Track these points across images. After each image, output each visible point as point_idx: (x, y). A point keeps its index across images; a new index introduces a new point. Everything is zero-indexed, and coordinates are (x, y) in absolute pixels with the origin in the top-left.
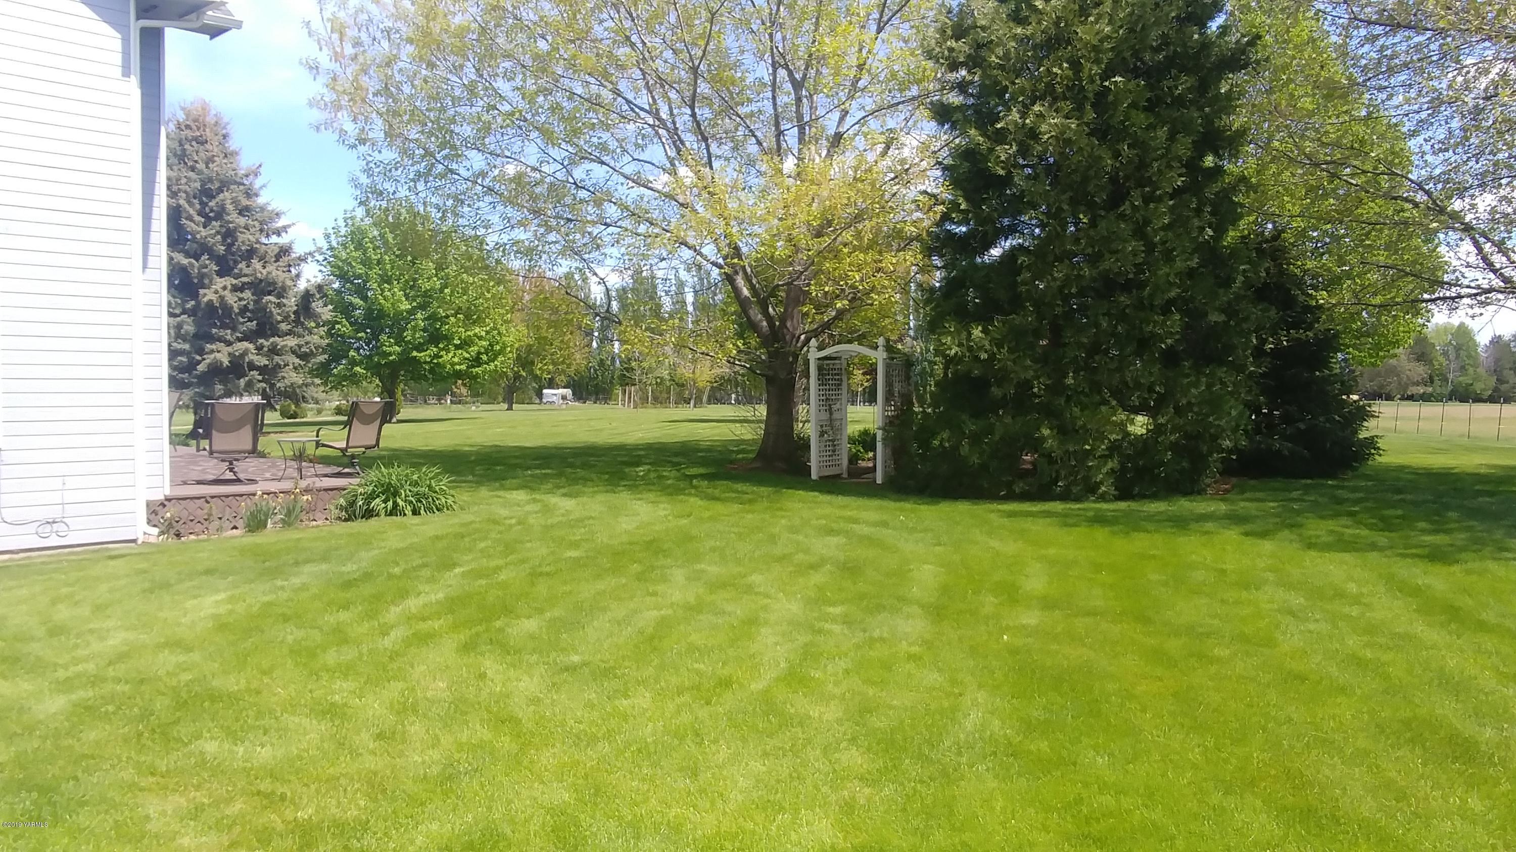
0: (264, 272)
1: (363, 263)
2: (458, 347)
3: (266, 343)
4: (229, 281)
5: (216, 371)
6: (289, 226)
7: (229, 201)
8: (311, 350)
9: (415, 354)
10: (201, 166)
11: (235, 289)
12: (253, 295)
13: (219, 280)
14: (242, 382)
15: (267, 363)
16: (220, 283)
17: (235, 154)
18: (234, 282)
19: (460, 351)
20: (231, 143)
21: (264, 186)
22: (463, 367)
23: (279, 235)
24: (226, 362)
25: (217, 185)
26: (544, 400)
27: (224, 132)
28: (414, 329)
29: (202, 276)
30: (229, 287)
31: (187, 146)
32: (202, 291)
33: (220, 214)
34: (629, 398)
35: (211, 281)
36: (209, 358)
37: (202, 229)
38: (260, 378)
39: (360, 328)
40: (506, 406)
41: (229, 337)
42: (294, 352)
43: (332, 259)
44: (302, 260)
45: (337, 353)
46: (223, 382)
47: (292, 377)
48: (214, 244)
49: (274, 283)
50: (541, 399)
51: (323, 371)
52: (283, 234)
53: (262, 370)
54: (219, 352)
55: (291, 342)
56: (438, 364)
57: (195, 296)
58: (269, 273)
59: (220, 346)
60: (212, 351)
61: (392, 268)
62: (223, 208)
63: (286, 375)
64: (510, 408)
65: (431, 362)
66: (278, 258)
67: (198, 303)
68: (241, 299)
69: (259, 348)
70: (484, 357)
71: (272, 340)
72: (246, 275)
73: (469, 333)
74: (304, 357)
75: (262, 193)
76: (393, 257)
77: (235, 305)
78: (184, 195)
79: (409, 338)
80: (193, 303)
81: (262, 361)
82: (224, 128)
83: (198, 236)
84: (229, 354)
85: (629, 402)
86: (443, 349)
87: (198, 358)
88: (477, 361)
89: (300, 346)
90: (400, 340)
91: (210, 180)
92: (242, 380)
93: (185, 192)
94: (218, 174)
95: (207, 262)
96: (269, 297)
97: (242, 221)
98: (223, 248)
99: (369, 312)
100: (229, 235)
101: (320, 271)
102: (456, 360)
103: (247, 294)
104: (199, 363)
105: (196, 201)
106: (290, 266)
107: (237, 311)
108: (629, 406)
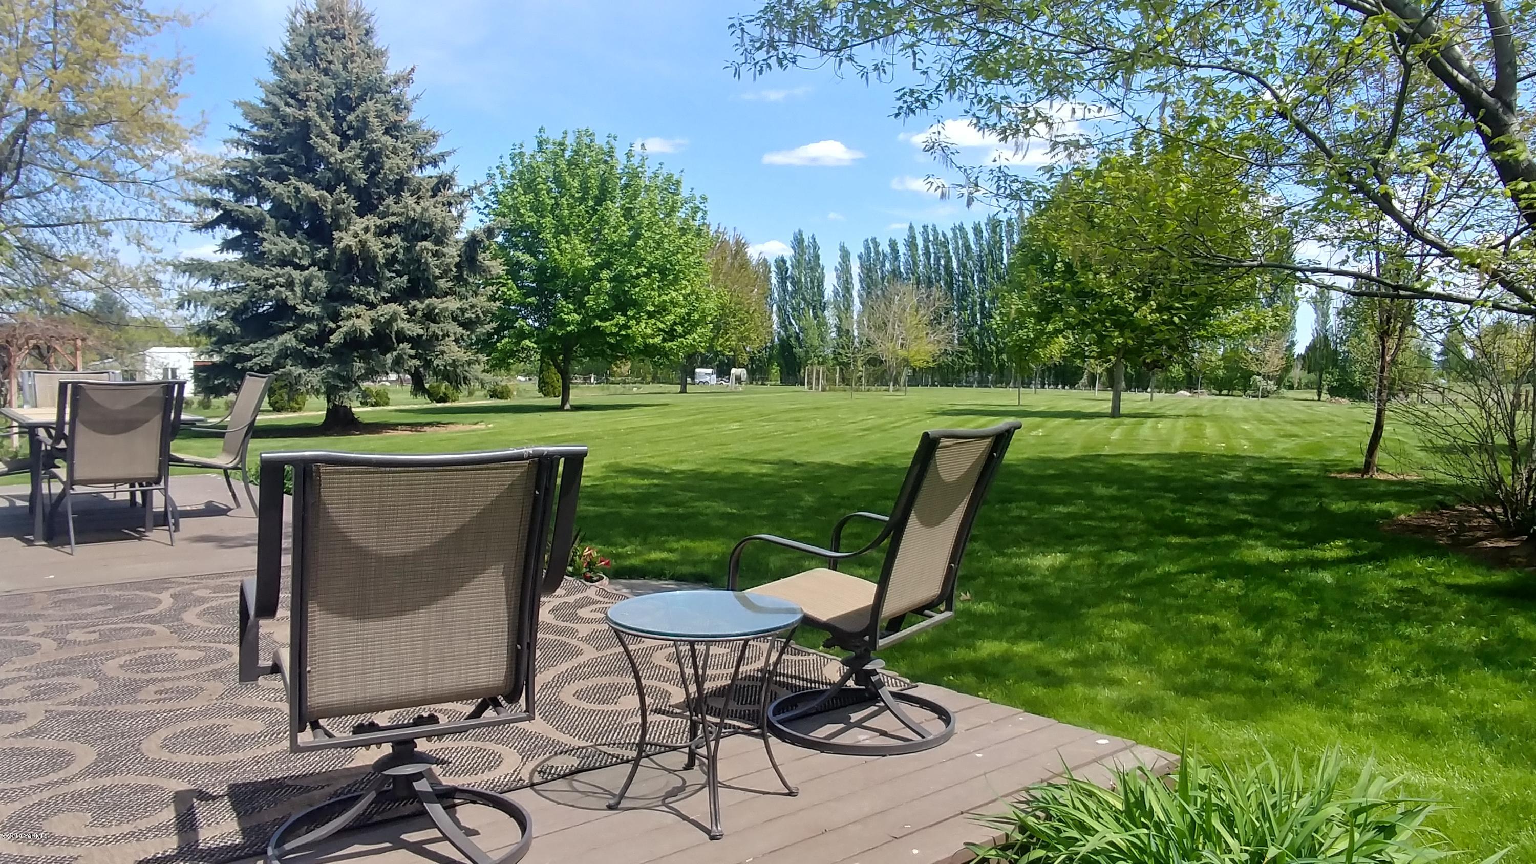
0: (419, 209)
1: (535, 210)
2: (650, 315)
3: (420, 306)
4: (372, 221)
5: (354, 342)
6: (449, 153)
7: (372, 114)
8: (478, 316)
9: (598, 323)
10: (337, 67)
11: (382, 232)
12: (402, 239)
13: (358, 220)
14: (389, 358)
15: (421, 332)
16: (359, 224)
17: (380, 54)
18: (379, 222)
19: (653, 321)
20: (375, 40)
21: (417, 97)
22: (658, 340)
23: (434, 164)
24: (368, 330)
25: (358, 93)
27: (367, 26)
28: (599, 292)
29: (337, 215)
30: (373, 229)
31: (319, 42)
32: (336, 234)
33: (361, 131)
35: (349, 223)
36: (346, 326)
37: (336, 150)
38: (413, 352)
39: (531, 292)
40: (680, 387)
41: (371, 297)
42: (455, 319)
43: (495, 206)
44: (465, 197)
45: (505, 321)
46: (363, 358)
47: (452, 351)
48: (353, 172)
49: (430, 225)
51: (485, 344)
52: (441, 164)
53: (416, 341)
54: (358, 317)
55: (452, 304)
56: (628, 336)
57: (328, 241)
58: (425, 210)
59: (360, 308)
60: (350, 316)
61: (571, 214)
62: (365, 122)
63: (446, 349)
64: (682, 390)
65: (617, 334)
66: (435, 191)
67: (332, 250)
68: (387, 246)
69: (412, 313)
70: (679, 329)
71: (427, 302)
72: (393, 214)
73: (664, 297)
74: (467, 325)
75: (414, 107)
76: (571, 201)
77: (381, 254)
78: (314, 105)
79: (591, 303)
80: (325, 251)
81: (414, 329)
82: (367, 21)
83: (332, 160)
84: (372, 320)
85: (817, 383)
86: (633, 317)
87: (332, 325)
88: (670, 335)
89: (463, 311)
90: (580, 306)
91: (348, 86)
92: (389, 356)
93: (316, 101)
94: (358, 78)
95: (344, 195)
96: (424, 243)
97: (388, 141)
98: (365, 177)
99: (540, 272)
100: (373, 159)
102: (649, 331)
103: (396, 239)
104: (332, 331)
105: (330, 114)
106: (450, 204)
107: (382, 261)
108: (817, 389)
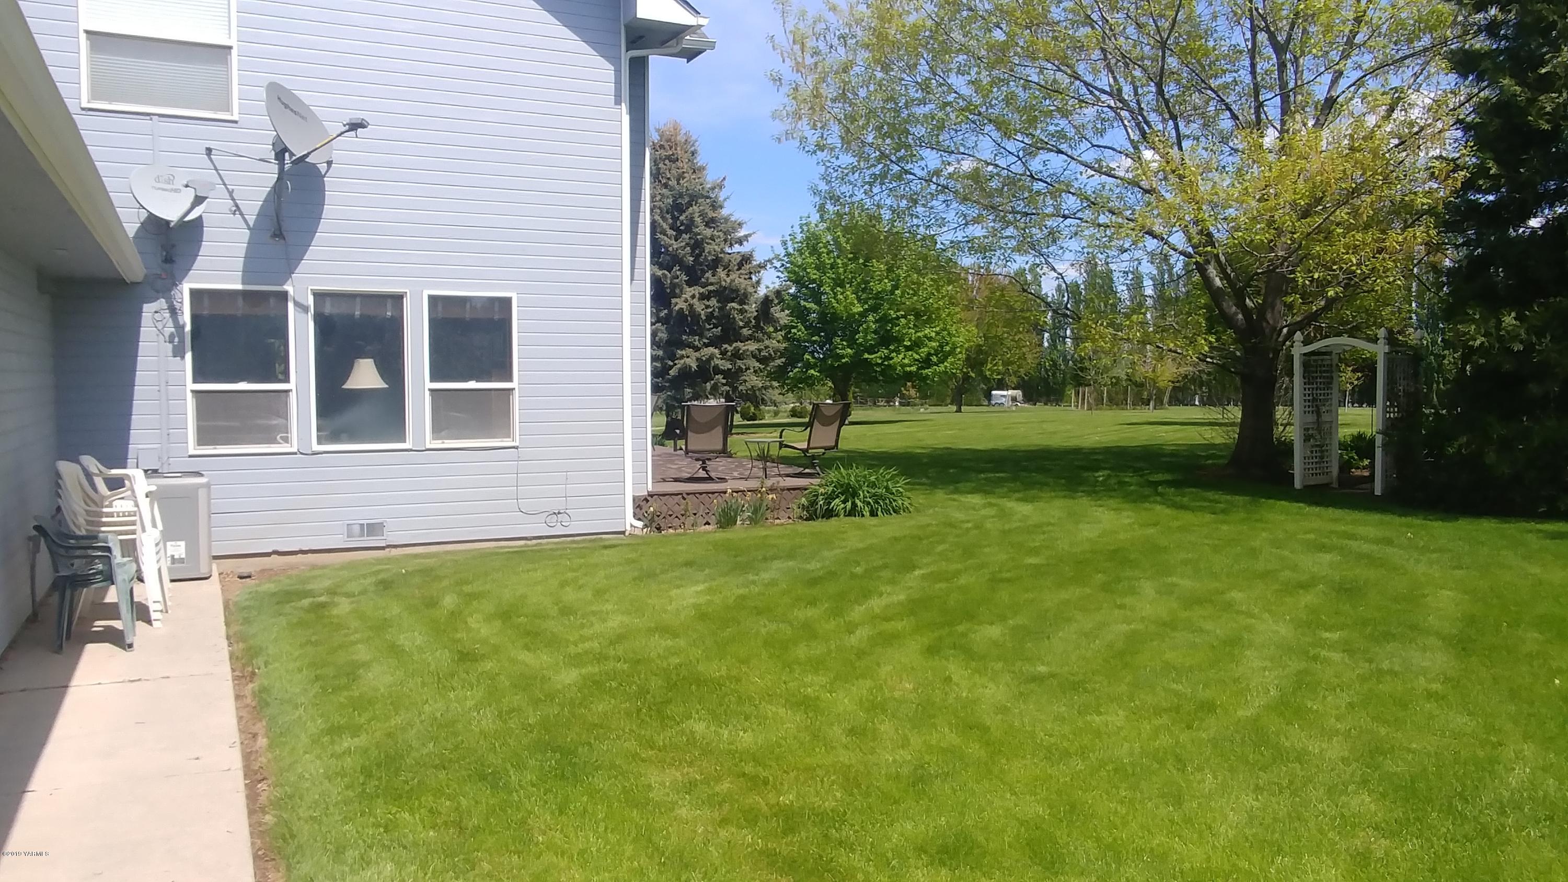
0: (728, 280)
1: (817, 268)
2: (908, 349)
3: (730, 348)
4: (697, 290)
5: (685, 373)
6: (750, 235)
7: (697, 215)
8: (770, 354)
9: (866, 356)
10: (673, 183)
11: (703, 297)
12: (718, 302)
13: (688, 289)
14: (708, 385)
15: (730, 367)
16: (689, 291)
17: (702, 169)
18: (702, 290)
19: (910, 353)
20: (698, 159)
21: (728, 198)
22: (914, 369)
23: (741, 244)
24: (694, 366)
25: (687, 199)
26: (993, 402)
27: (693, 149)
28: (866, 331)
29: (674, 286)
30: (697, 296)
31: (661, 165)
32: (674, 301)
33: (689, 226)
34: (1083, 399)
35: (681, 291)
36: (680, 363)
37: (673, 242)
38: (724, 381)
39: (816, 331)
40: (954, 408)
41: (696, 343)
42: (754, 356)
43: (788, 265)
44: (761, 267)
45: (793, 355)
46: (691, 386)
47: (753, 380)
48: (684, 256)
49: (737, 291)
50: (989, 400)
51: (780, 375)
52: (745, 243)
53: (726, 374)
54: (688, 357)
55: (752, 346)
56: (889, 365)
57: (668, 305)
58: (732, 281)
59: (689, 351)
60: (682, 357)
61: (845, 271)
62: (692, 220)
63: (747, 378)
64: (959, 411)
65: (882, 364)
66: (740, 266)
67: (671, 311)
68: (707, 307)
69: (723, 353)
70: (934, 359)
71: (734, 345)
72: (712, 284)
73: (919, 334)
74: (764, 361)
75: (726, 204)
76: (845, 260)
77: (703, 312)
78: (658, 211)
79: (861, 340)
80: (666, 311)
81: (726, 365)
82: (693, 145)
83: (670, 249)
84: (697, 359)
85: (1083, 403)
86: (893, 351)
87: (671, 364)
88: (926, 362)
89: (760, 350)
90: (852, 343)
91: (681, 195)
92: (708, 384)
93: (660, 208)
94: (687, 190)
95: (678, 273)
96: (733, 304)
97: (708, 232)
98: (692, 259)
99: (822, 315)
100: (697, 246)
101: (778, 277)
102: (906, 361)
103: (713, 302)
104: (671, 367)
105: (669, 216)
106: (751, 273)
107: (704, 318)
108: (1083, 407)
